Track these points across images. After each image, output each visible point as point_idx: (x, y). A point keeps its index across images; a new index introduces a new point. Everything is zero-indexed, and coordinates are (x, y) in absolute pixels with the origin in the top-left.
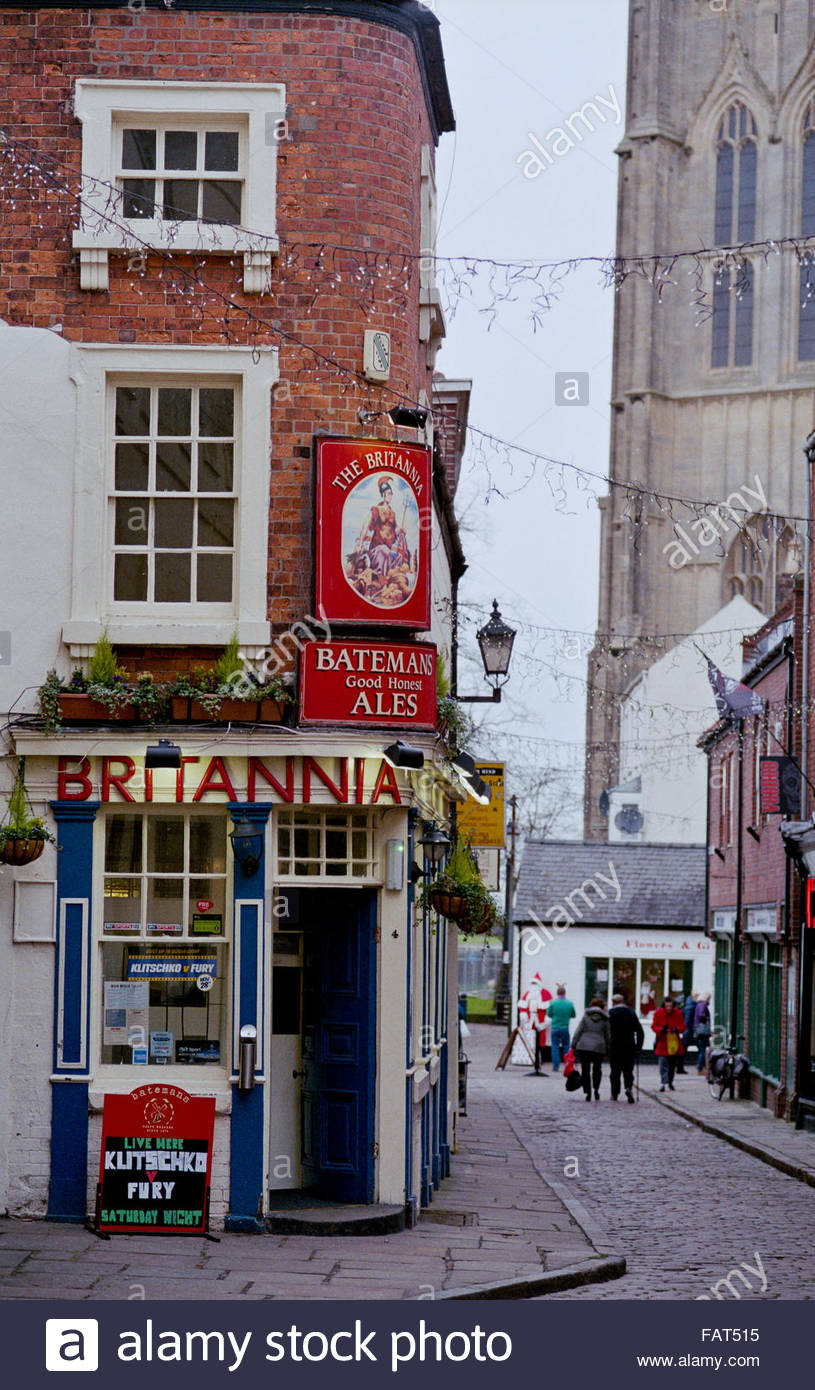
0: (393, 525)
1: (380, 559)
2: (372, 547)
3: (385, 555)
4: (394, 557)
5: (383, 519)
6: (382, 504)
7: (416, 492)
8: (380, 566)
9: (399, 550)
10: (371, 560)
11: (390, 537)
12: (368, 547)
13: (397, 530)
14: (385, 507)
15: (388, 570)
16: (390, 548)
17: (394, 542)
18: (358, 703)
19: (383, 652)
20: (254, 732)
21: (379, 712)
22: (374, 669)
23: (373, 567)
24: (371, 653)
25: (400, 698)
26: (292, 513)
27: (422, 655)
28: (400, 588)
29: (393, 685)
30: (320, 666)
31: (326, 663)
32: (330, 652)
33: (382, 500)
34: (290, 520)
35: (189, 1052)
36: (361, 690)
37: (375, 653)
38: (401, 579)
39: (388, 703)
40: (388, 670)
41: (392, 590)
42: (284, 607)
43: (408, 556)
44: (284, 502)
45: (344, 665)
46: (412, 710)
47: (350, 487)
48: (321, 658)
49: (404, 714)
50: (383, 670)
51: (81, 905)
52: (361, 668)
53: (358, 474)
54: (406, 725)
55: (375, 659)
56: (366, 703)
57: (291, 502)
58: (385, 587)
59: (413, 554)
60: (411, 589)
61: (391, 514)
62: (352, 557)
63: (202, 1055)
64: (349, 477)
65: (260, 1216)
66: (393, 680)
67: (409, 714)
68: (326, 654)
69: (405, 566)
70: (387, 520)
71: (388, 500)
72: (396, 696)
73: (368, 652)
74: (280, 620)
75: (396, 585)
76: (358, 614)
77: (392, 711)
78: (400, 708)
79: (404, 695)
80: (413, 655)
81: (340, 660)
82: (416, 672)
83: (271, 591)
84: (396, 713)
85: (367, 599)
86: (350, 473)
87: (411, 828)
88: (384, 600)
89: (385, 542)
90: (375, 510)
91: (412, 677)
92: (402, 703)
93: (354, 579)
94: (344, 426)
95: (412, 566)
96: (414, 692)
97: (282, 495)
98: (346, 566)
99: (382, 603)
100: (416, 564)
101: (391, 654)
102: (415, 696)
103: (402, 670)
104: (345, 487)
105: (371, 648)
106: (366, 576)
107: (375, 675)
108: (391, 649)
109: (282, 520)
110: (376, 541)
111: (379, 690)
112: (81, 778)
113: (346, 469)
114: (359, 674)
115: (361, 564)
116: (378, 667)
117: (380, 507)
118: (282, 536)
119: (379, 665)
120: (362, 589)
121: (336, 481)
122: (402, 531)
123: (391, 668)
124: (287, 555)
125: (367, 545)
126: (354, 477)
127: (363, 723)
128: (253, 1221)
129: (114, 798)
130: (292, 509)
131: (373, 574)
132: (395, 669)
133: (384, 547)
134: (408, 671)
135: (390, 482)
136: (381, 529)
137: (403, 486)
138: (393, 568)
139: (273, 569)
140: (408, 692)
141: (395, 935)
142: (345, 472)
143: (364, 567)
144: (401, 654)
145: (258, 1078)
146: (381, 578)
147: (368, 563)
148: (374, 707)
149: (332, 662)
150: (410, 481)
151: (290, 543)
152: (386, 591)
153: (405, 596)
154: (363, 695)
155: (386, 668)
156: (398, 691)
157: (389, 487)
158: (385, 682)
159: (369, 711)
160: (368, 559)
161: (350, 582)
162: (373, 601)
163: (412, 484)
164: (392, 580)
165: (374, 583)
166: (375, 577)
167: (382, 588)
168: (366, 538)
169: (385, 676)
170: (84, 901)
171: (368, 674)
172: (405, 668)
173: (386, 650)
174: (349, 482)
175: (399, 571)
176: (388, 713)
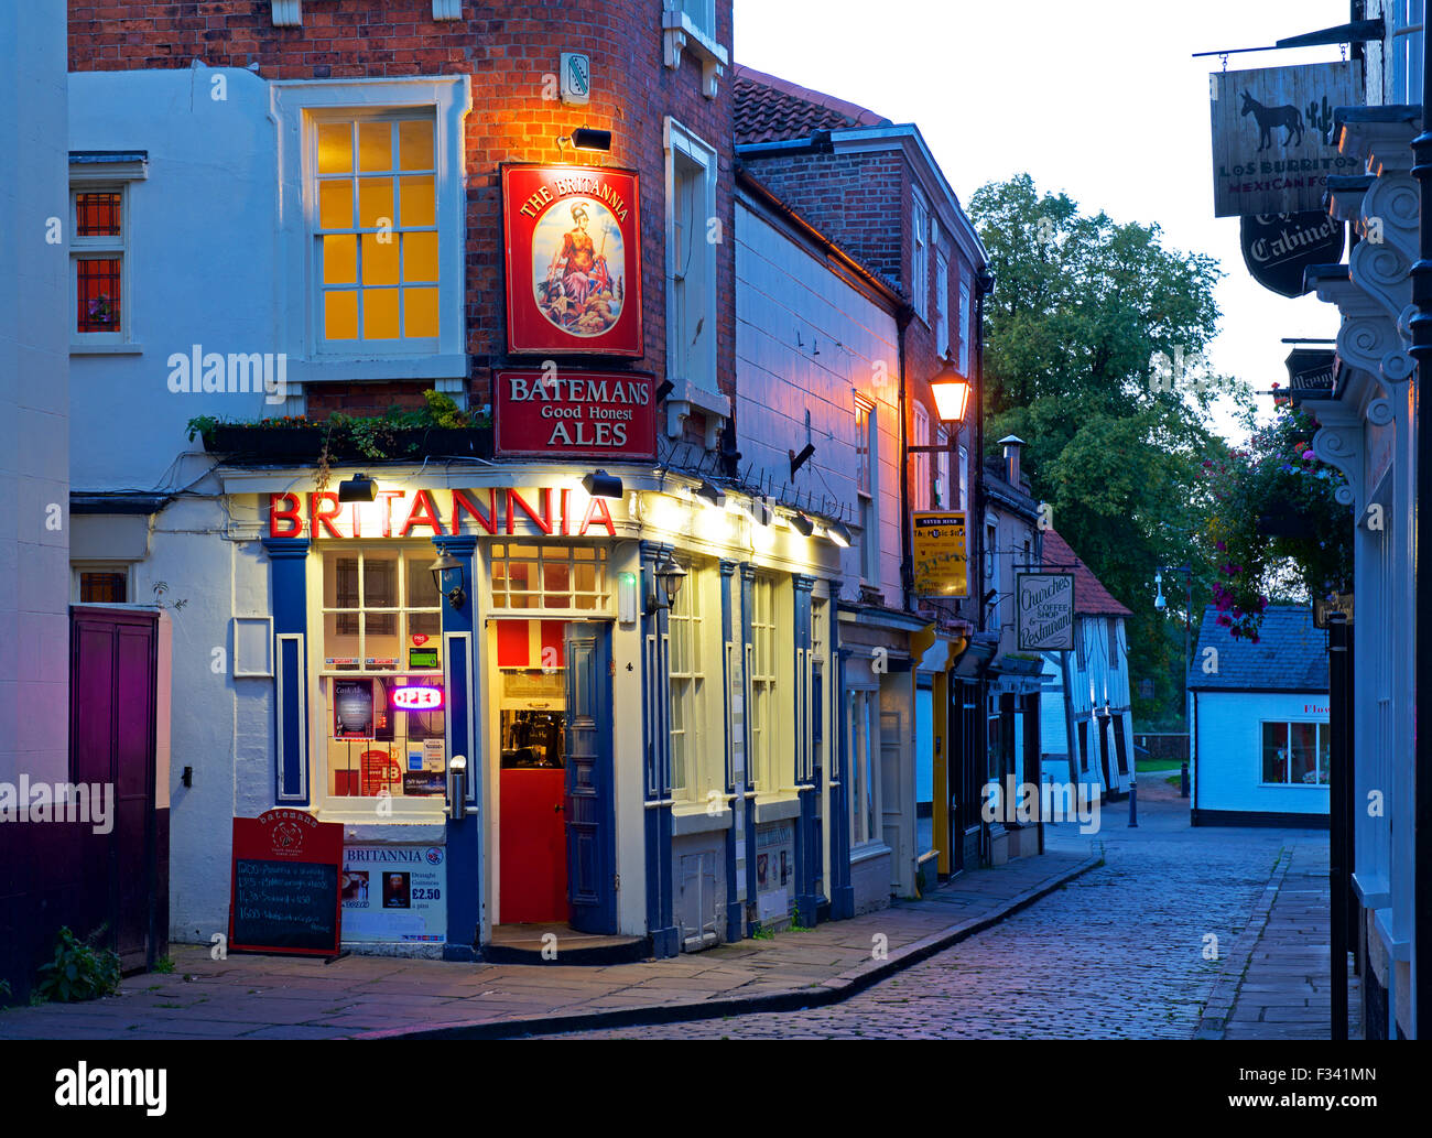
0: (591, 252)
1: (576, 287)
2: (566, 274)
3: (579, 281)
4: (592, 284)
5: (578, 245)
6: (576, 230)
7: (618, 217)
8: (576, 294)
9: (598, 277)
10: (566, 287)
11: (587, 264)
12: (561, 275)
13: (595, 256)
14: (580, 233)
15: (585, 297)
16: (587, 275)
17: (592, 269)
18: (555, 434)
19: (582, 382)
20: (450, 464)
21: (580, 441)
22: (572, 398)
23: (567, 295)
24: (568, 382)
25: (604, 428)
26: (489, 244)
27: (631, 384)
28: (600, 316)
29: (595, 414)
30: (514, 397)
31: (520, 393)
32: (524, 383)
33: (577, 226)
34: (487, 251)
35: (415, 784)
36: (559, 420)
37: (572, 382)
38: (602, 306)
39: (590, 432)
40: (589, 399)
41: (590, 318)
42: (484, 339)
43: (610, 283)
44: (481, 232)
45: (539, 395)
46: (619, 439)
47: (540, 214)
48: (515, 388)
49: (609, 443)
50: (582, 400)
51: (296, 640)
52: (557, 398)
53: (548, 200)
54: (611, 454)
55: (573, 389)
56: (564, 433)
57: (488, 232)
58: (582, 315)
59: (616, 279)
60: (615, 317)
61: (588, 241)
62: (545, 286)
63: (428, 787)
64: (538, 203)
65: (476, 944)
66: (595, 409)
67: (615, 443)
68: (519, 384)
69: (606, 293)
70: (583, 247)
71: (582, 225)
72: (599, 425)
73: (564, 381)
74: (480, 352)
75: (595, 313)
76: (554, 342)
77: (595, 441)
78: (604, 437)
79: (608, 425)
80: (619, 384)
81: (534, 390)
82: (624, 400)
83: (470, 323)
84: (599, 442)
85: (563, 328)
86: (538, 199)
87: (643, 560)
88: (581, 328)
89: (581, 269)
90: (568, 237)
91: (618, 405)
92: (607, 432)
93: (547, 307)
94: (540, 153)
95: (616, 294)
96: (622, 421)
97: (479, 226)
98: (538, 295)
99: (579, 331)
100: (621, 292)
101: (591, 383)
102: (624, 425)
103: (605, 399)
104: (534, 215)
105: (567, 378)
106: (560, 304)
107: (574, 405)
108: (591, 378)
109: (478, 252)
110: (569, 269)
111: (579, 420)
112: (290, 515)
113: (535, 195)
114: (556, 404)
115: (555, 292)
116: (576, 397)
117: (574, 234)
118: (480, 267)
119: (578, 394)
120: (555, 317)
121: (524, 208)
122: (601, 257)
123: (592, 396)
124: (484, 286)
125: (560, 273)
126: (543, 204)
127: (562, 453)
128: (469, 949)
129: (323, 534)
130: (489, 240)
131: (568, 303)
132: (597, 398)
133: (581, 275)
134: (613, 400)
135: (585, 208)
136: (576, 256)
137: (601, 211)
138: (591, 295)
139: (471, 302)
140: (613, 422)
141: (630, 668)
142: (534, 199)
143: (558, 296)
144: (603, 384)
145: (470, 809)
146: (577, 306)
147: (563, 291)
148: (574, 437)
149: (526, 392)
150: (609, 206)
151: (487, 274)
152: (583, 319)
153: (608, 324)
154: (560, 425)
155: (586, 398)
156: (601, 420)
157: (584, 213)
158: (585, 412)
159: (568, 441)
160: (562, 287)
161: (543, 311)
162: (569, 330)
163: (613, 210)
164: (591, 308)
165: (570, 311)
166: (570, 305)
167: (579, 315)
168: (558, 266)
169: (585, 406)
170: (299, 636)
171: (566, 403)
172: (610, 397)
173: (585, 379)
174: (539, 209)
175: (599, 298)
176: (591, 443)
